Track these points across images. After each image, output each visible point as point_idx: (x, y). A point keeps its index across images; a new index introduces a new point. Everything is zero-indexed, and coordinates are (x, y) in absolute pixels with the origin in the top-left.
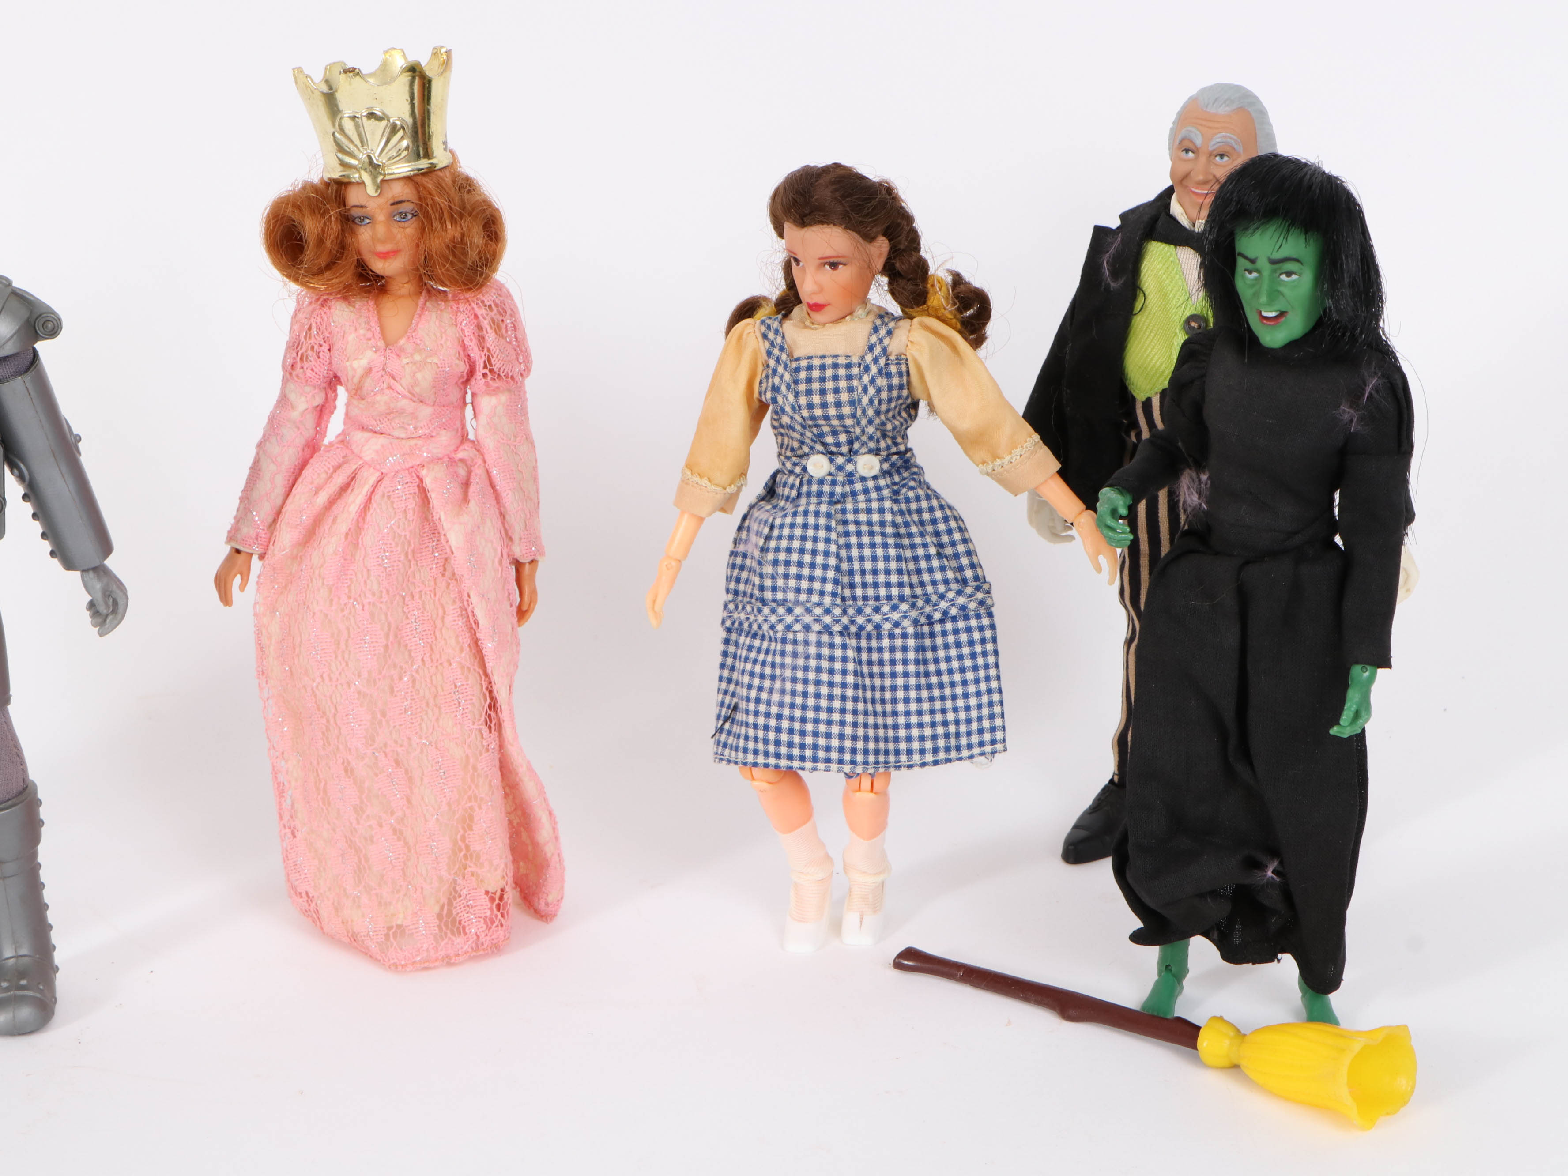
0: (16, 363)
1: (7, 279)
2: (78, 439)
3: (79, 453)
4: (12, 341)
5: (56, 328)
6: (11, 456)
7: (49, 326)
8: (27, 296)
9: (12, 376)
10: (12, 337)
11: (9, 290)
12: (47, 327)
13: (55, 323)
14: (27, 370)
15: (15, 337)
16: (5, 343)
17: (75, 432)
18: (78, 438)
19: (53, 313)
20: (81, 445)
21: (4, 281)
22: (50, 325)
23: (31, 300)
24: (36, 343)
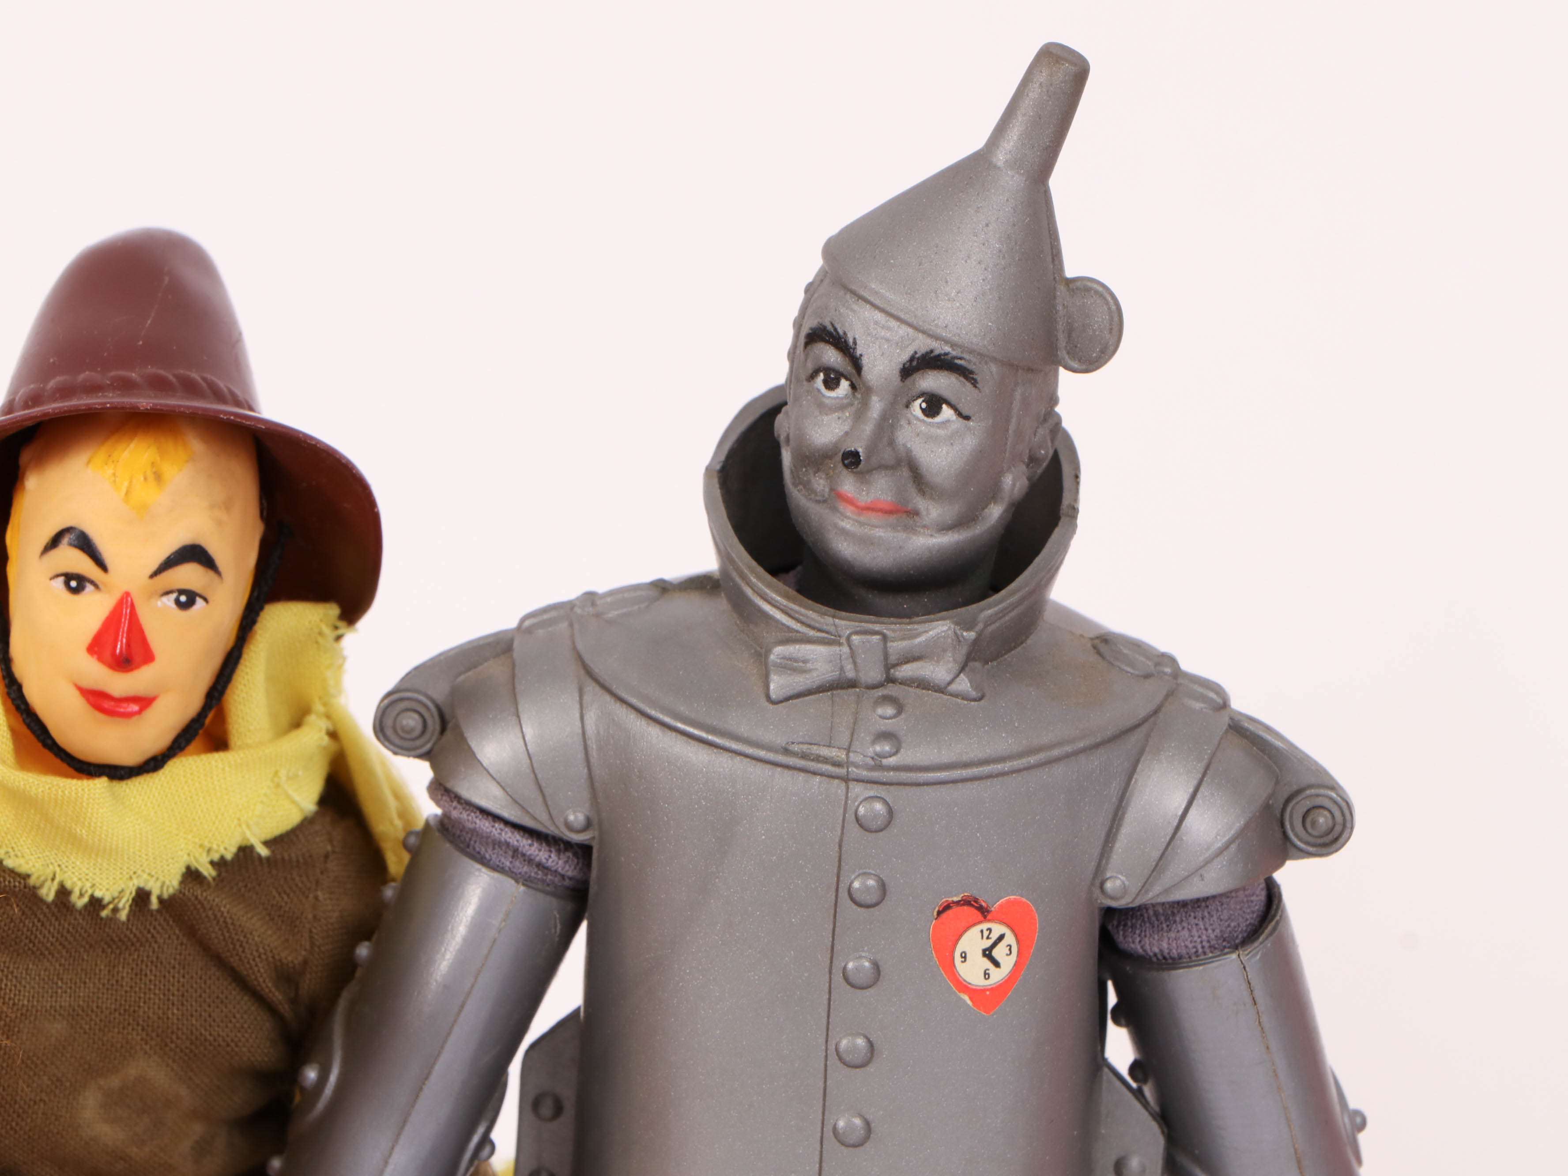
0: (1225, 916)
1: (1217, 689)
2: (1359, 1122)
3: (1359, 1161)
4: (1224, 859)
5: (1338, 828)
6: (1184, 1161)
7: (1321, 820)
8: (1268, 737)
9: (1212, 948)
10: (1226, 847)
11: (1225, 720)
12: (1314, 823)
13: (1337, 814)
14: (1253, 934)
15: (1233, 847)
16: (1208, 862)
17: (1353, 1104)
18: (1358, 1120)
19: (1334, 786)
20: (1363, 1138)
21: (1212, 695)
22: (1323, 820)
23: (1277, 749)
24: (1280, 864)
